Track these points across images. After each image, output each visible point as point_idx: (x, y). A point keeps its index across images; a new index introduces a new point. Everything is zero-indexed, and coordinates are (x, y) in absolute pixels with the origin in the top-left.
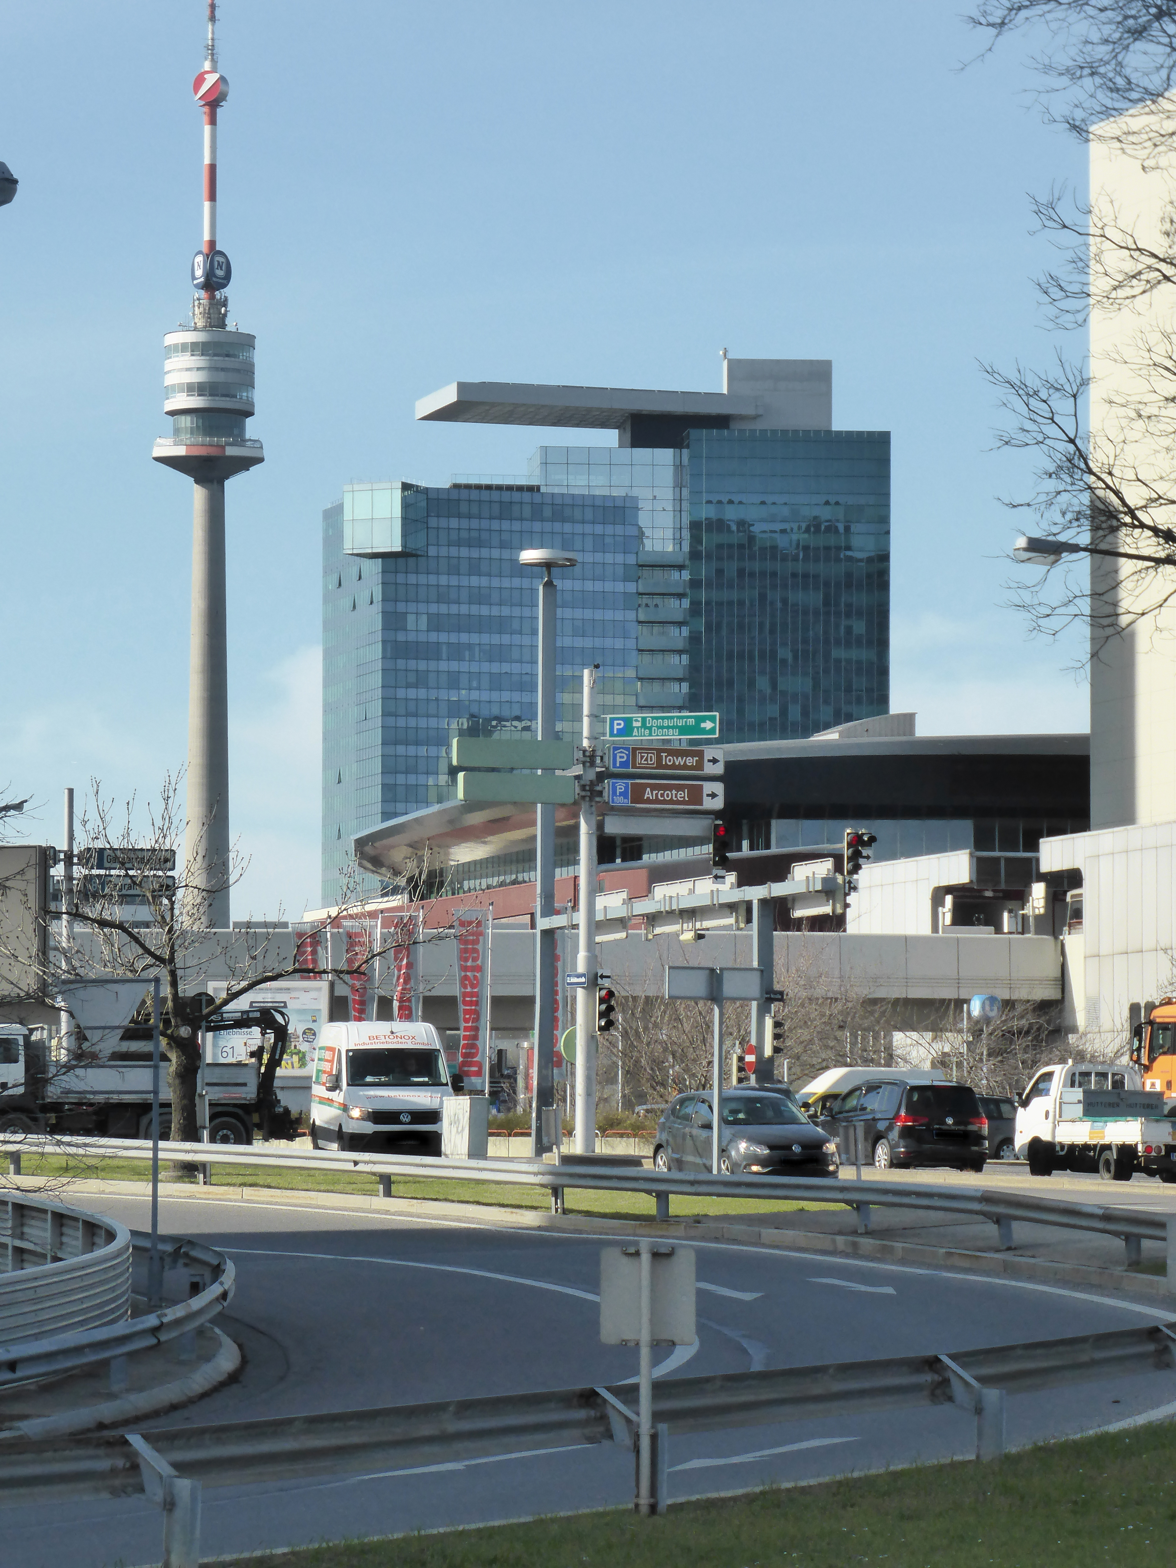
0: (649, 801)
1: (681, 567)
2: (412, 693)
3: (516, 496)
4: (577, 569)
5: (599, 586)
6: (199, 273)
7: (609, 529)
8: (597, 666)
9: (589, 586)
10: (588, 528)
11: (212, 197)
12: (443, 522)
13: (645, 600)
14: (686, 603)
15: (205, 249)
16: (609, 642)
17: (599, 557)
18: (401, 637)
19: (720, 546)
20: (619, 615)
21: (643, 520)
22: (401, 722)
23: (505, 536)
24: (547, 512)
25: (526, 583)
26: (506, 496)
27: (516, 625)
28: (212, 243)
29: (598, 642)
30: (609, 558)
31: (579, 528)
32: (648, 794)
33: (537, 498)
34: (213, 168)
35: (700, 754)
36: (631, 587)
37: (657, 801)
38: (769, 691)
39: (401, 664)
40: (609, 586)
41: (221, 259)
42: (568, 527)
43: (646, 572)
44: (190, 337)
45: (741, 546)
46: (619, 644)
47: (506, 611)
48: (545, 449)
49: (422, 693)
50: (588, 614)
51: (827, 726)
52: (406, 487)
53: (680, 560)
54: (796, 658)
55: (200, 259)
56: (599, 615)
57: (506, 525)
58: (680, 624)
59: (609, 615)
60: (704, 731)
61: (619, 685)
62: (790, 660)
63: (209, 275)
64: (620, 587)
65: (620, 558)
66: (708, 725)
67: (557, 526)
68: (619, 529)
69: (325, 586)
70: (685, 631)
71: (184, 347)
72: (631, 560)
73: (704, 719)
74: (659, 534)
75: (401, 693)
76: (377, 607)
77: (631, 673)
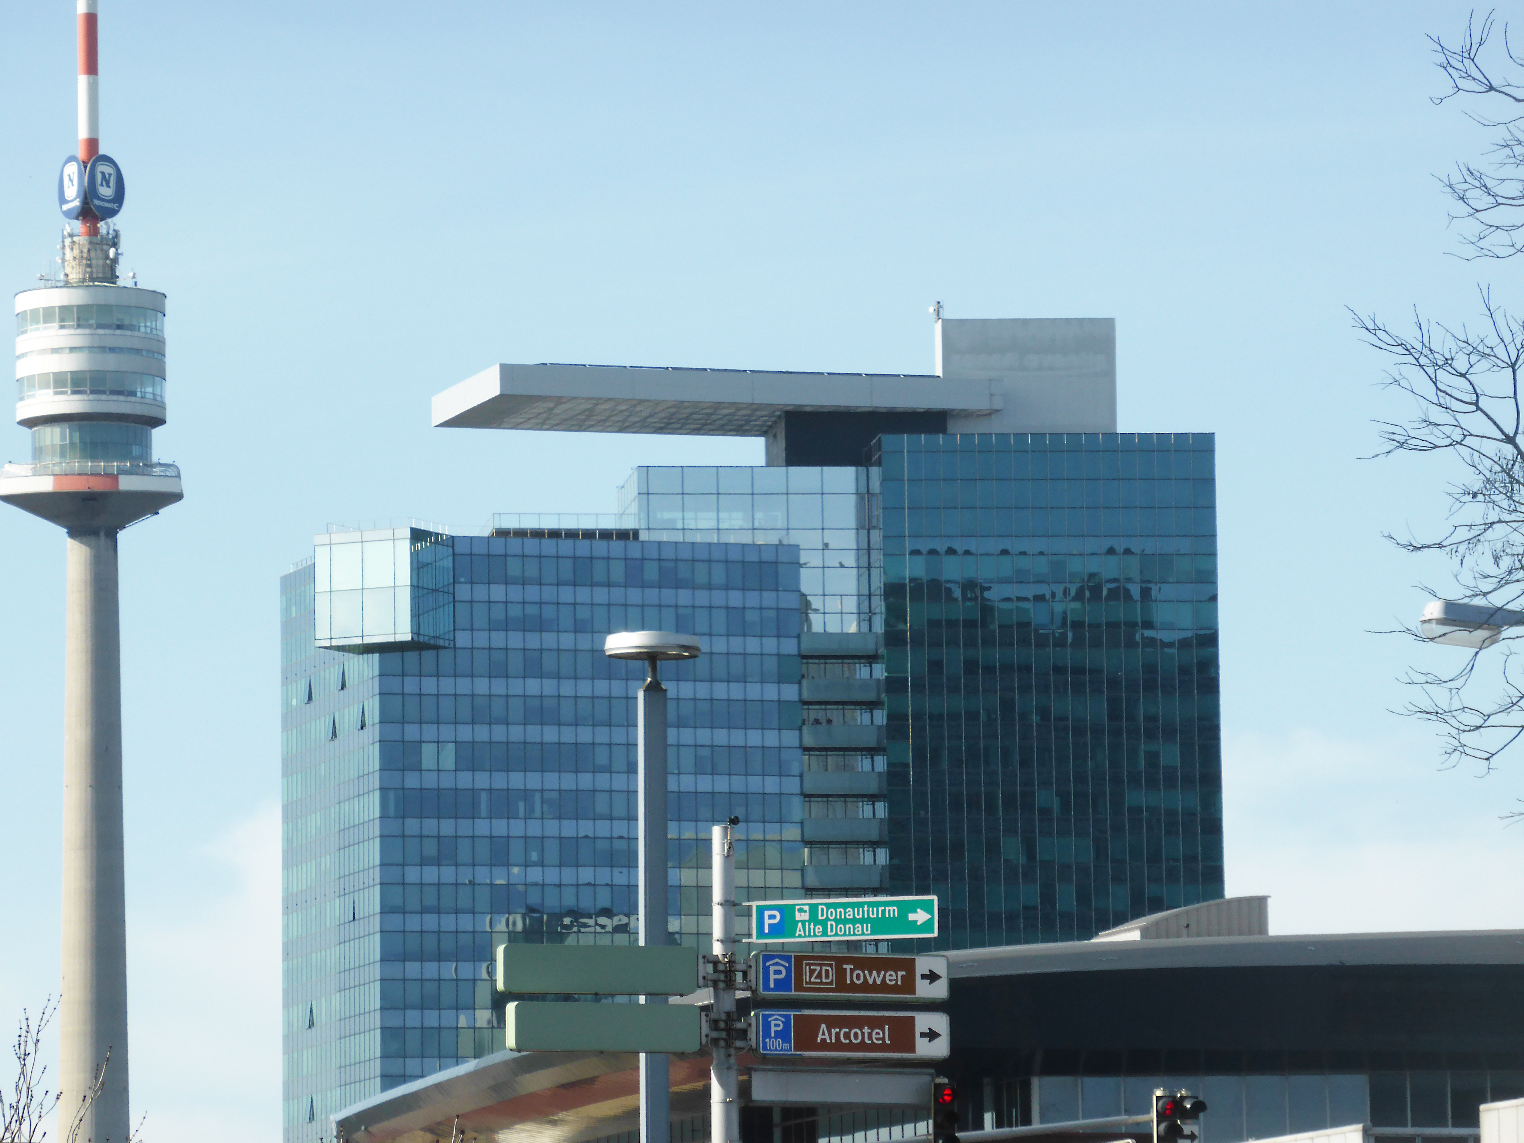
0: (824, 1046)
1: (871, 659)
2: (430, 874)
3: (600, 547)
4: (701, 662)
5: (736, 691)
7: (753, 599)
8: (734, 821)
9: (720, 691)
10: (718, 598)
11: (92, 69)
12: (480, 592)
13: (814, 713)
14: (880, 717)
15: (80, 153)
16: (755, 783)
17: (736, 644)
18: (412, 781)
19: (934, 624)
20: (771, 738)
21: (809, 581)
22: (413, 923)
23: (583, 613)
24: (651, 572)
25: (617, 688)
26: (583, 547)
27: (601, 757)
28: (92, 144)
29: (738, 783)
30: (753, 645)
31: (702, 597)
32: (823, 1034)
33: (634, 550)
34: (91, 19)
35: (909, 966)
36: (790, 692)
37: (838, 1046)
38: (1022, 860)
39: (412, 825)
40: (754, 691)
42: (684, 597)
43: (814, 668)
44: (56, 298)
45: (970, 624)
46: (771, 784)
47: (585, 735)
48: (645, 471)
49: (448, 874)
50: (721, 736)
51: (1119, 919)
52: (417, 535)
53: (869, 647)
54: (1065, 805)
56: (737, 738)
57: (583, 594)
58: (872, 751)
59: (754, 738)
60: (913, 926)
61: (773, 854)
62: (1056, 811)
64: (771, 692)
65: (770, 645)
66: (920, 917)
67: (668, 595)
68: (769, 598)
69: (286, 702)
70: (881, 763)
71: (48, 315)
72: (790, 647)
73: (913, 907)
74: (833, 604)
75: (412, 874)
76: (373, 732)
77: (792, 833)
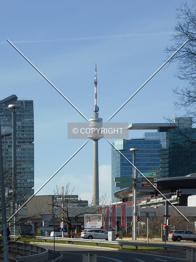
0: (145, 186)
1: (167, 150)
2: (125, 171)
3: (141, 140)
5: (154, 154)
6: (94, 110)
7: (156, 145)
9: (152, 154)
10: (152, 145)
11: (96, 98)
12: (130, 145)
13: (162, 155)
14: (168, 156)
15: (95, 106)
17: (154, 149)
18: (123, 163)
19: (174, 147)
20: (157, 158)
21: (161, 143)
22: (123, 175)
23: (139, 147)
24: (146, 143)
26: (139, 140)
27: (141, 160)
28: (96, 105)
29: (154, 162)
30: (156, 149)
31: (151, 145)
32: (145, 185)
33: (144, 141)
34: (96, 94)
35: (153, 179)
36: (159, 154)
37: (146, 186)
39: (123, 166)
40: (156, 154)
41: (98, 107)
42: (149, 145)
43: (162, 151)
44: (93, 119)
45: (177, 147)
46: (157, 162)
47: (139, 158)
48: (146, 133)
49: (126, 171)
50: (152, 158)
52: (124, 140)
53: (167, 149)
54: (186, 164)
55: (94, 107)
56: (154, 158)
57: (139, 145)
58: (167, 159)
59: (156, 158)
61: (157, 169)
63: (96, 110)
64: (157, 154)
65: (157, 149)
66: (154, 174)
67: (147, 145)
68: (157, 145)
69: (112, 155)
70: (168, 160)
71: (92, 121)
72: (159, 149)
74: (164, 145)
75: (123, 171)
76: (120, 158)
77: (159, 167)
